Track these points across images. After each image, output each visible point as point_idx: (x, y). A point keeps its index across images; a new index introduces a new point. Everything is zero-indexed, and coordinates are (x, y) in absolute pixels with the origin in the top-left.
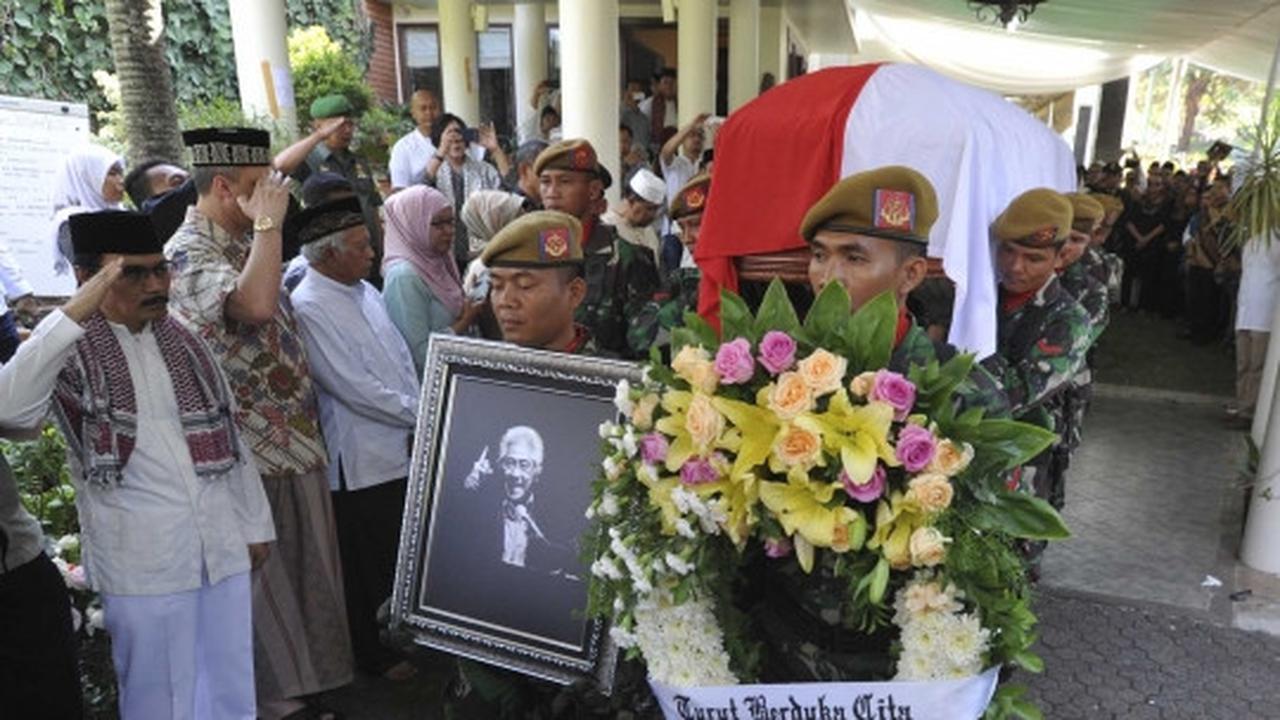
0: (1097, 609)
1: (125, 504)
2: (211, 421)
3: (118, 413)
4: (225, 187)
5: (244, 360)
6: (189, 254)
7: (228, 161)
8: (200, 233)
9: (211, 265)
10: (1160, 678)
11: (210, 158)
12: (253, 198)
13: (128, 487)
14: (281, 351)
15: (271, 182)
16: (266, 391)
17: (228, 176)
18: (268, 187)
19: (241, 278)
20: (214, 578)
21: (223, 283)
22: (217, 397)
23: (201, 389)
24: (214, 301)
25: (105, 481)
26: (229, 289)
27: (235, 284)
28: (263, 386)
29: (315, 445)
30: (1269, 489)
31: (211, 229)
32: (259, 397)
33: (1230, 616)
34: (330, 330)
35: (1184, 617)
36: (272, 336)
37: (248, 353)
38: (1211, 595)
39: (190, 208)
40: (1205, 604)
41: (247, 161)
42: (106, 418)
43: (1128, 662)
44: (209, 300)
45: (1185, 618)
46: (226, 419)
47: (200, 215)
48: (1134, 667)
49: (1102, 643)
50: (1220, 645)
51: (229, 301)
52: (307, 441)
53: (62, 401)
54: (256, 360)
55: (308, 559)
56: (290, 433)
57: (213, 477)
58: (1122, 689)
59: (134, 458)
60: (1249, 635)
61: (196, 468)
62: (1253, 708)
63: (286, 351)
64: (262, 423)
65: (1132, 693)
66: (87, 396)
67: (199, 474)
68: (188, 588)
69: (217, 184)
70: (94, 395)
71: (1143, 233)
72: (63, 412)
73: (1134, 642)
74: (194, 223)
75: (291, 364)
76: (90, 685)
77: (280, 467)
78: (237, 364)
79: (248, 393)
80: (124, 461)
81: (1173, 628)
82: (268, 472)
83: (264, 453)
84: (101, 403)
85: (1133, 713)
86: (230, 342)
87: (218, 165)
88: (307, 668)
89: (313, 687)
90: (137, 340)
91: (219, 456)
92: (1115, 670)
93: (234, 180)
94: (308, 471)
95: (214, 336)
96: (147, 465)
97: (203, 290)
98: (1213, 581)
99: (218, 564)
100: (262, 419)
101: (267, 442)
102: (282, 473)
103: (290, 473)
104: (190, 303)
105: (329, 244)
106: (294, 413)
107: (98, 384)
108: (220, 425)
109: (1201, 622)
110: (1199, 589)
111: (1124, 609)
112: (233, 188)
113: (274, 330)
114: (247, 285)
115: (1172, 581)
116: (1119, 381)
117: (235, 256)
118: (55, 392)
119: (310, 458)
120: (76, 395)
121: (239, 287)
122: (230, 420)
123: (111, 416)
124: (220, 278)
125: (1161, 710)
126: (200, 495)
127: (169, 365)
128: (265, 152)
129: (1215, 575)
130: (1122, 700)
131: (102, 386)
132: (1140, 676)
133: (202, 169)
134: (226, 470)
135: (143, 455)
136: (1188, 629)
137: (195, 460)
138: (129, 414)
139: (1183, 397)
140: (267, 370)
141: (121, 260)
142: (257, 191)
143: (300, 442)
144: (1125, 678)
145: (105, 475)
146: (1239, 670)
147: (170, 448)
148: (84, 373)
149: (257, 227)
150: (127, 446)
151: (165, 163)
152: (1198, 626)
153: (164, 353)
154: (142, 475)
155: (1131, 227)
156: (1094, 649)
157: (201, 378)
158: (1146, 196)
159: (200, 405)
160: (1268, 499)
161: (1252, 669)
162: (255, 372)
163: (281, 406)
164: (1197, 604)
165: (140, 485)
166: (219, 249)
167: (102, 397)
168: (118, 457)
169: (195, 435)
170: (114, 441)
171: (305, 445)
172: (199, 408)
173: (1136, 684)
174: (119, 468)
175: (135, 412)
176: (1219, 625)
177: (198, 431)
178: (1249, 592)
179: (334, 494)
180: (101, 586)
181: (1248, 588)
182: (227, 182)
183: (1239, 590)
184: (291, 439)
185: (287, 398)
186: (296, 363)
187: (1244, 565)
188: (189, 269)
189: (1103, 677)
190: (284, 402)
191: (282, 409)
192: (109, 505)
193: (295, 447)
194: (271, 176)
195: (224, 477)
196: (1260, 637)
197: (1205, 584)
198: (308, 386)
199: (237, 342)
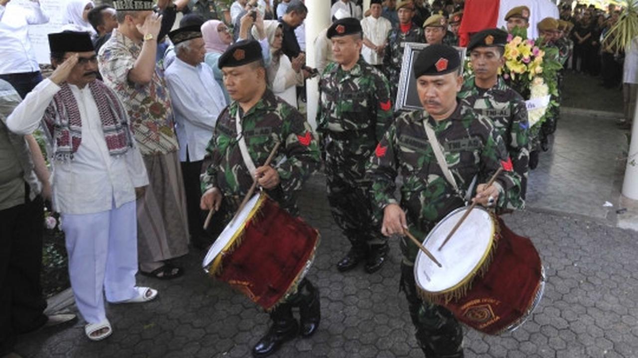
0: (552, 218)
1: (75, 171)
2: (117, 129)
3: (73, 127)
4: (131, 20)
5: (138, 101)
6: (112, 51)
7: (132, 8)
8: (118, 42)
9: (122, 56)
10: (580, 252)
11: (124, 7)
12: (144, 26)
13: (76, 162)
14: (157, 96)
15: (153, 18)
16: (148, 115)
17: (132, 15)
18: (151, 20)
19: (136, 62)
20: (118, 205)
21: (127, 65)
22: (121, 118)
23: (113, 115)
24: (122, 73)
25: (65, 159)
26: (130, 67)
27: (133, 66)
28: (147, 112)
29: (173, 140)
30: (634, 161)
31: (124, 39)
32: (144, 118)
33: (615, 223)
34: (183, 87)
35: (594, 221)
36: (152, 89)
37: (140, 97)
38: (608, 211)
39: (115, 30)
40: (604, 216)
41: (142, 8)
42: (67, 128)
43: (566, 244)
44: (121, 73)
45: (594, 223)
46: (126, 128)
47: (119, 33)
48: (568, 247)
49: (553, 235)
50: (610, 236)
51: (130, 73)
52: (168, 138)
53: (46, 121)
54: (144, 100)
55: (167, 195)
56: (159, 134)
57: (118, 156)
58: (561, 258)
59: (80, 148)
60: (624, 231)
61: (110, 153)
62: (625, 268)
63: (159, 96)
64: (145, 130)
65: (567, 260)
66: (58, 118)
67: (112, 155)
68: (104, 210)
69: (127, 17)
70: (61, 118)
71: (582, 36)
72: (47, 127)
73: (569, 234)
74: (116, 37)
75: (161, 102)
76: (58, 255)
77: (154, 151)
78: (134, 102)
79: (139, 116)
80: (75, 150)
81: (588, 227)
82: (148, 153)
83: (146, 144)
84: (65, 122)
85: (566, 270)
86: (131, 92)
87: (127, 10)
88: (166, 246)
89: (168, 256)
90: (82, 92)
91: (121, 146)
92: (558, 248)
93: (136, 17)
94: (168, 153)
95: (123, 89)
96: (86, 152)
97: (118, 68)
98: (608, 204)
99: (121, 198)
100: (146, 128)
101: (149, 138)
102: (155, 154)
103: (159, 154)
104: (112, 74)
105: (182, 46)
106: (162, 125)
107: (63, 113)
108: (122, 131)
109: (601, 224)
110: (602, 208)
111: (565, 218)
112: (135, 21)
113: (153, 86)
114: (138, 66)
115: (589, 204)
116: (570, 106)
117: (134, 51)
118: (43, 117)
119: (170, 146)
120: (52, 119)
121: (135, 66)
122: (128, 129)
123: (69, 128)
124: (126, 63)
125: (580, 269)
126: (112, 165)
127: (97, 103)
128: (151, 4)
129: (610, 201)
130: (562, 264)
131: (64, 114)
132: (571, 252)
133: (120, 12)
134: (124, 153)
135: (84, 147)
136: (595, 227)
137: (109, 148)
138: (78, 127)
139: (599, 113)
140: (149, 105)
141: (77, 55)
142: (146, 22)
143: (165, 139)
144: (563, 253)
145: (64, 155)
146: (619, 248)
147: (97, 144)
148: (56, 108)
149: (145, 38)
150: (77, 142)
151: (109, 7)
152: (600, 226)
153: (95, 98)
154: (84, 157)
155: (576, 34)
156: (549, 238)
157: (113, 109)
158: (583, 20)
159: (112, 122)
160: (634, 165)
161: (625, 248)
162: (144, 106)
163: (155, 122)
164: (600, 215)
165: (82, 161)
166: (126, 48)
167: (64, 119)
168: (72, 147)
169: (109, 137)
170: (71, 140)
171: (167, 140)
172: (112, 124)
173: (568, 255)
174: (72, 152)
175: (81, 126)
176: (611, 226)
177: (111, 134)
178: (625, 210)
179: (182, 163)
180: (61, 210)
181: (625, 207)
182: (132, 17)
183: (620, 208)
184: (160, 137)
185: (158, 118)
186: (164, 101)
187: (623, 195)
188: (111, 58)
189: (553, 252)
190: (157, 120)
191: (155, 123)
192: (66, 171)
193: (162, 141)
194: (153, 15)
195: (123, 156)
196: (630, 232)
197: (604, 205)
198: (170, 112)
199: (134, 92)
